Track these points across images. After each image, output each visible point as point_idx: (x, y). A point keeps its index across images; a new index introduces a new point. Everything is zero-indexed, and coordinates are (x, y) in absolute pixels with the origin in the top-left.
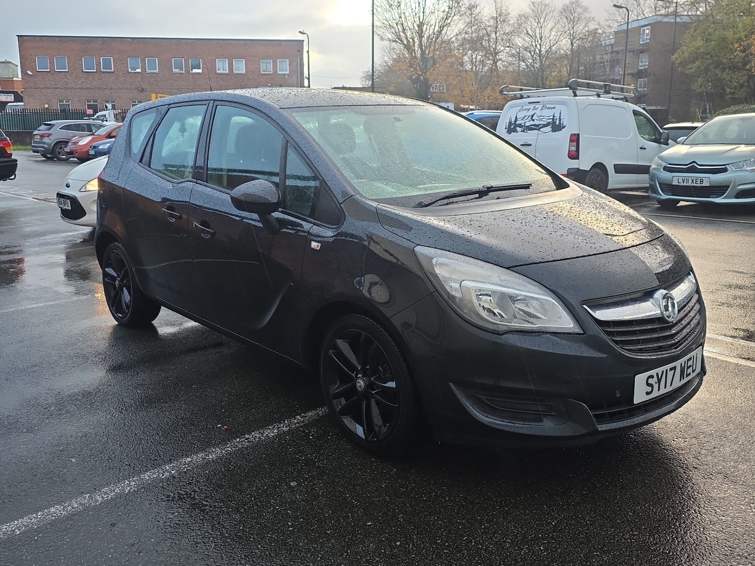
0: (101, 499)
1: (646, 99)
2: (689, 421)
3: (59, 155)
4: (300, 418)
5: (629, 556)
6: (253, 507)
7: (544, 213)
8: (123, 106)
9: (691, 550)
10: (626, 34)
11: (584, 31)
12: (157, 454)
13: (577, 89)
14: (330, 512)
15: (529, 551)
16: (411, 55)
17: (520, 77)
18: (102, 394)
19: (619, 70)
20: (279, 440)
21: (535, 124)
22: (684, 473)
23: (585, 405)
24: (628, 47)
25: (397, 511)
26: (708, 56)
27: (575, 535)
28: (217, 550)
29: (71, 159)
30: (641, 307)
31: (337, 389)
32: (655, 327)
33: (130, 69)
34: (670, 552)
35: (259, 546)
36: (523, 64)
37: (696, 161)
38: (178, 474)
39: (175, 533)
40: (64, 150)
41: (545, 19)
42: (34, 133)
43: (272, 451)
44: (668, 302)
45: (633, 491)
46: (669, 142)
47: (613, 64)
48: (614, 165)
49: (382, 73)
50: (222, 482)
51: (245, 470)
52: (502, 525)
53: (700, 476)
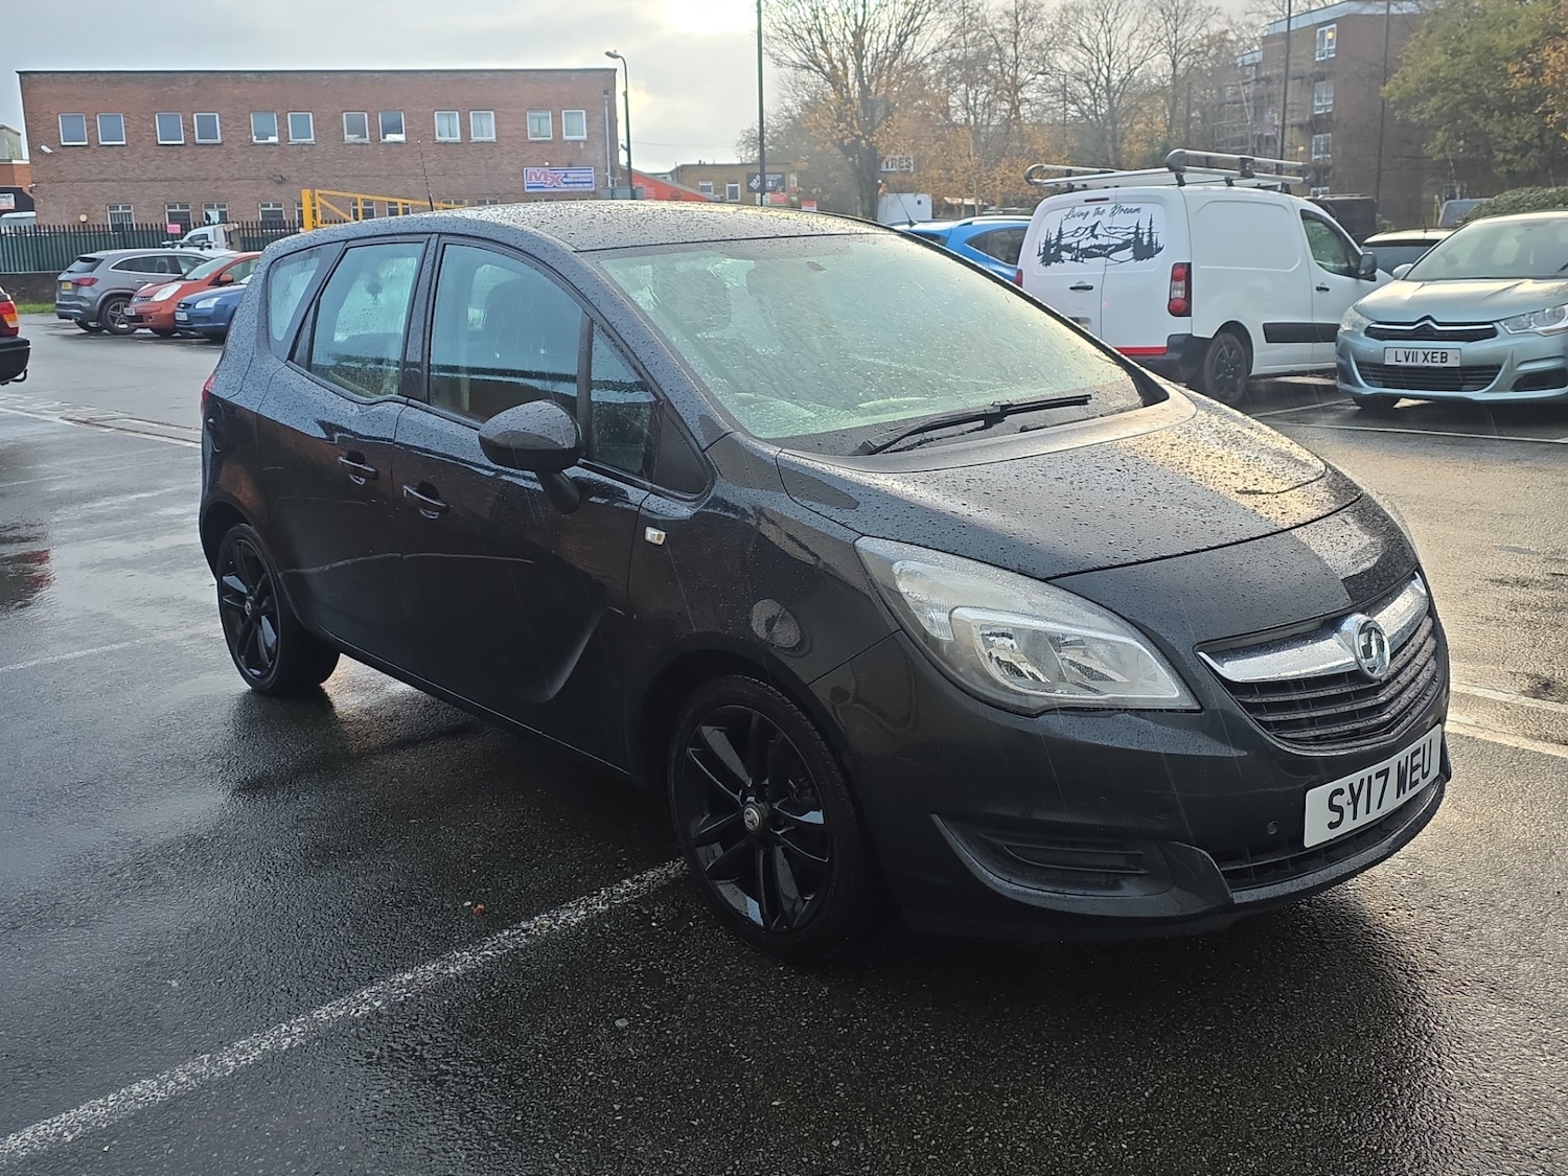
0: (233, 1063)
1: (1330, 175)
2: (1419, 872)
3: (114, 322)
4: (630, 885)
5: (1298, 1158)
6: (541, 1073)
7: (1117, 458)
8: (243, 216)
9: (1423, 1142)
10: (1286, 42)
11: (1200, 37)
12: (343, 967)
13: (1184, 171)
14: (698, 1081)
15: (1099, 1154)
16: (839, 96)
17: (1067, 138)
18: (225, 841)
19: (1273, 116)
20: (589, 931)
21: (1100, 245)
22: (1409, 981)
23: (1206, 853)
24: (1292, 68)
25: (832, 1075)
26: (1457, 86)
27: (1190, 1116)
28: (473, 1166)
29: (139, 331)
30: (1316, 652)
31: (703, 826)
32: (1345, 690)
33: (255, 138)
34: (1379, 1148)
35: (557, 1155)
36: (1074, 107)
37: (1433, 316)
38: (388, 1009)
39: (386, 1132)
40: (123, 313)
41: (1117, 13)
42: (61, 278)
43: (575, 954)
44: (1370, 640)
45: (1307, 1023)
46: (1376, 274)
47: (1261, 104)
48: (1264, 325)
49: (782, 133)
50: (476, 1022)
51: (522, 996)
52: (1043, 1100)
53: (1442, 989)
